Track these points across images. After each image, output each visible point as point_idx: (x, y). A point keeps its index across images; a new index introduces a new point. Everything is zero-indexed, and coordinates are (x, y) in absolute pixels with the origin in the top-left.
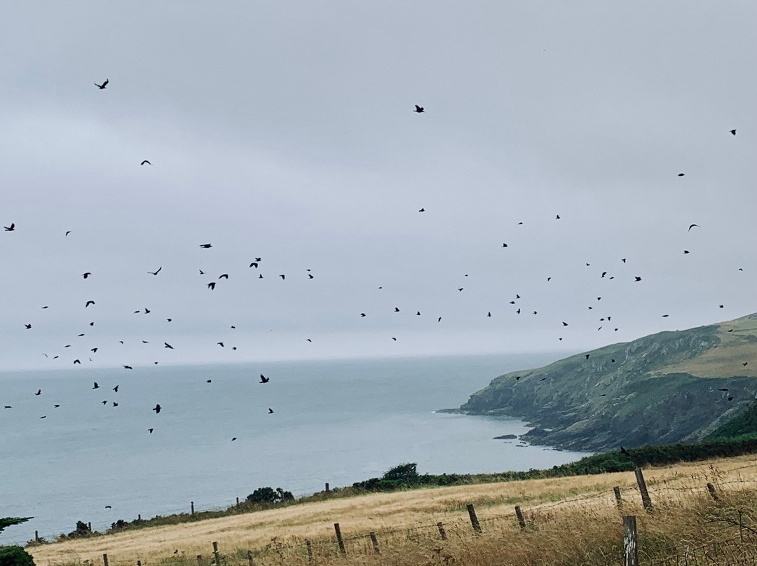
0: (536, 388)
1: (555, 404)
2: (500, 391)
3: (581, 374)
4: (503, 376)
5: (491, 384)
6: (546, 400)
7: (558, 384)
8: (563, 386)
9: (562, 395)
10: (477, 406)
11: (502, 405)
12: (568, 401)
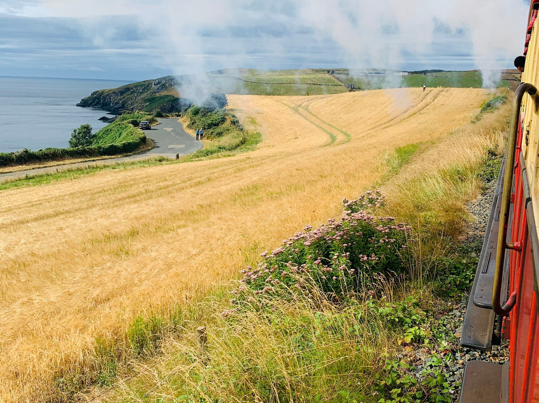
0: (112, 98)
1: (121, 106)
2: (96, 98)
3: (133, 92)
4: (98, 91)
5: (92, 95)
6: (117, 103)
7: (122, 97)
8: (124, 97)
9: (124, 102)
10: (84, 104)
11: (95, 105)
12: (127, 105)
